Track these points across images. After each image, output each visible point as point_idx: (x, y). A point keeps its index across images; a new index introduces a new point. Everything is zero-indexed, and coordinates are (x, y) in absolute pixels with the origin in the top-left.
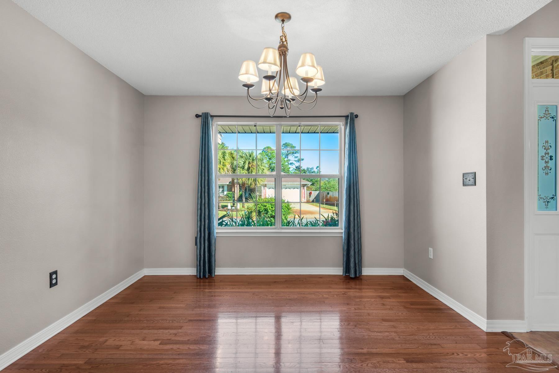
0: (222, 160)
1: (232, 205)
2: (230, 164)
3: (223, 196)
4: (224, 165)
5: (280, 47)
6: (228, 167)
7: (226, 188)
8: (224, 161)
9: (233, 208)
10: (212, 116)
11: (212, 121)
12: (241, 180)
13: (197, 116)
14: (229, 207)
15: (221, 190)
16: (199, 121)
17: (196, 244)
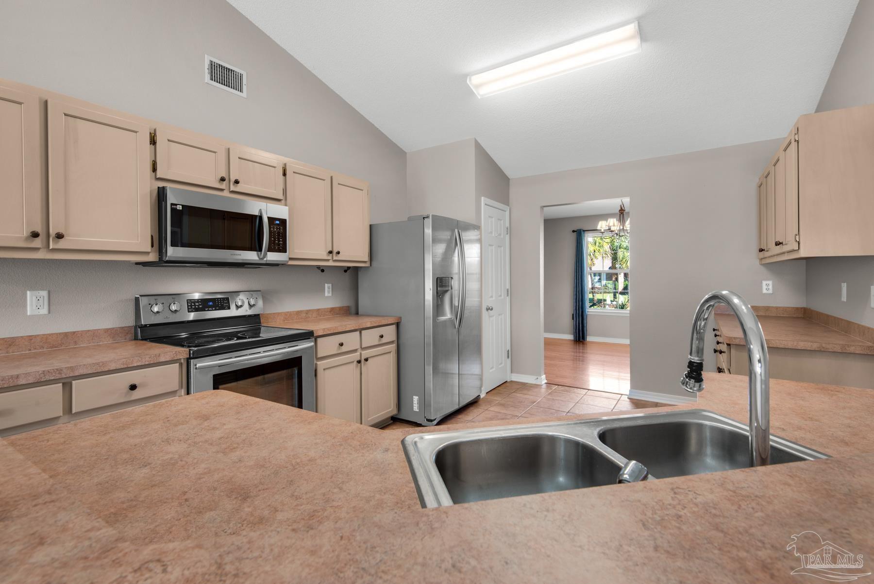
0: (597, 240)
1: (612, 299)
2: (610, 245)
3: (600, 286)
4: (601, 246)
5: (620, 211)
6: (606, 248)
7: (604, 276)
8: (600, 241)
9: (613, 303)
10: (584, 231)
11: (584, 234)
12: (624, 265)
13: (574, 231)
14: (608, 302)
15: (597, 278)
16: (575, 235)
17: (573, 319)
